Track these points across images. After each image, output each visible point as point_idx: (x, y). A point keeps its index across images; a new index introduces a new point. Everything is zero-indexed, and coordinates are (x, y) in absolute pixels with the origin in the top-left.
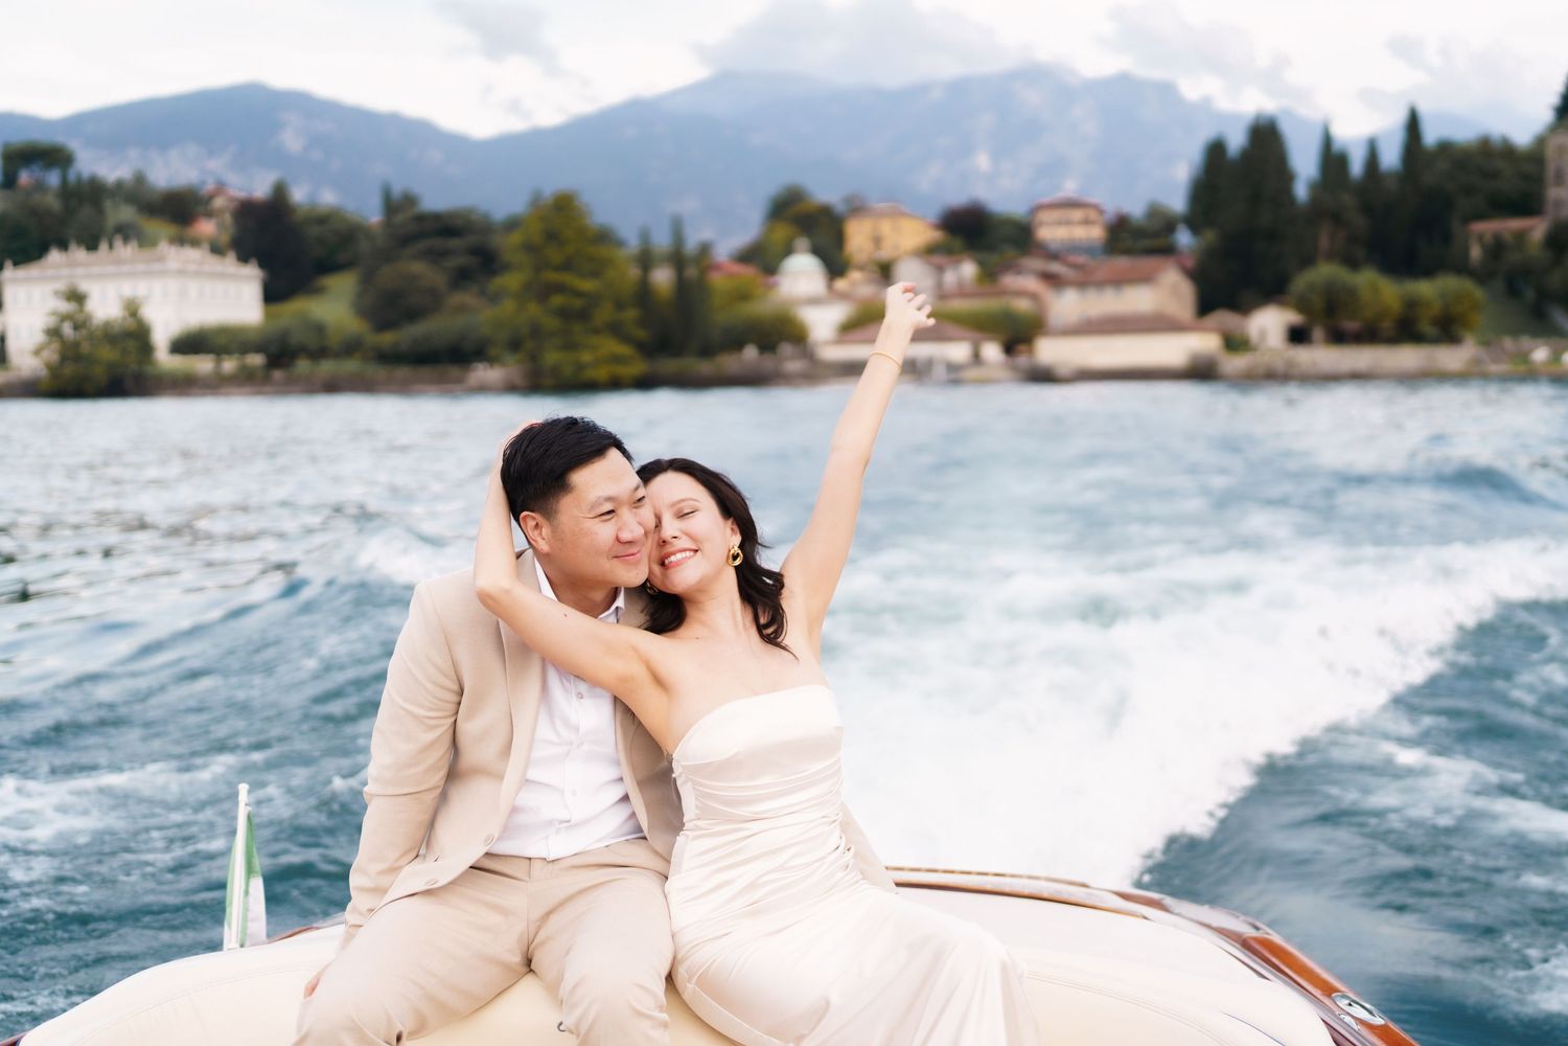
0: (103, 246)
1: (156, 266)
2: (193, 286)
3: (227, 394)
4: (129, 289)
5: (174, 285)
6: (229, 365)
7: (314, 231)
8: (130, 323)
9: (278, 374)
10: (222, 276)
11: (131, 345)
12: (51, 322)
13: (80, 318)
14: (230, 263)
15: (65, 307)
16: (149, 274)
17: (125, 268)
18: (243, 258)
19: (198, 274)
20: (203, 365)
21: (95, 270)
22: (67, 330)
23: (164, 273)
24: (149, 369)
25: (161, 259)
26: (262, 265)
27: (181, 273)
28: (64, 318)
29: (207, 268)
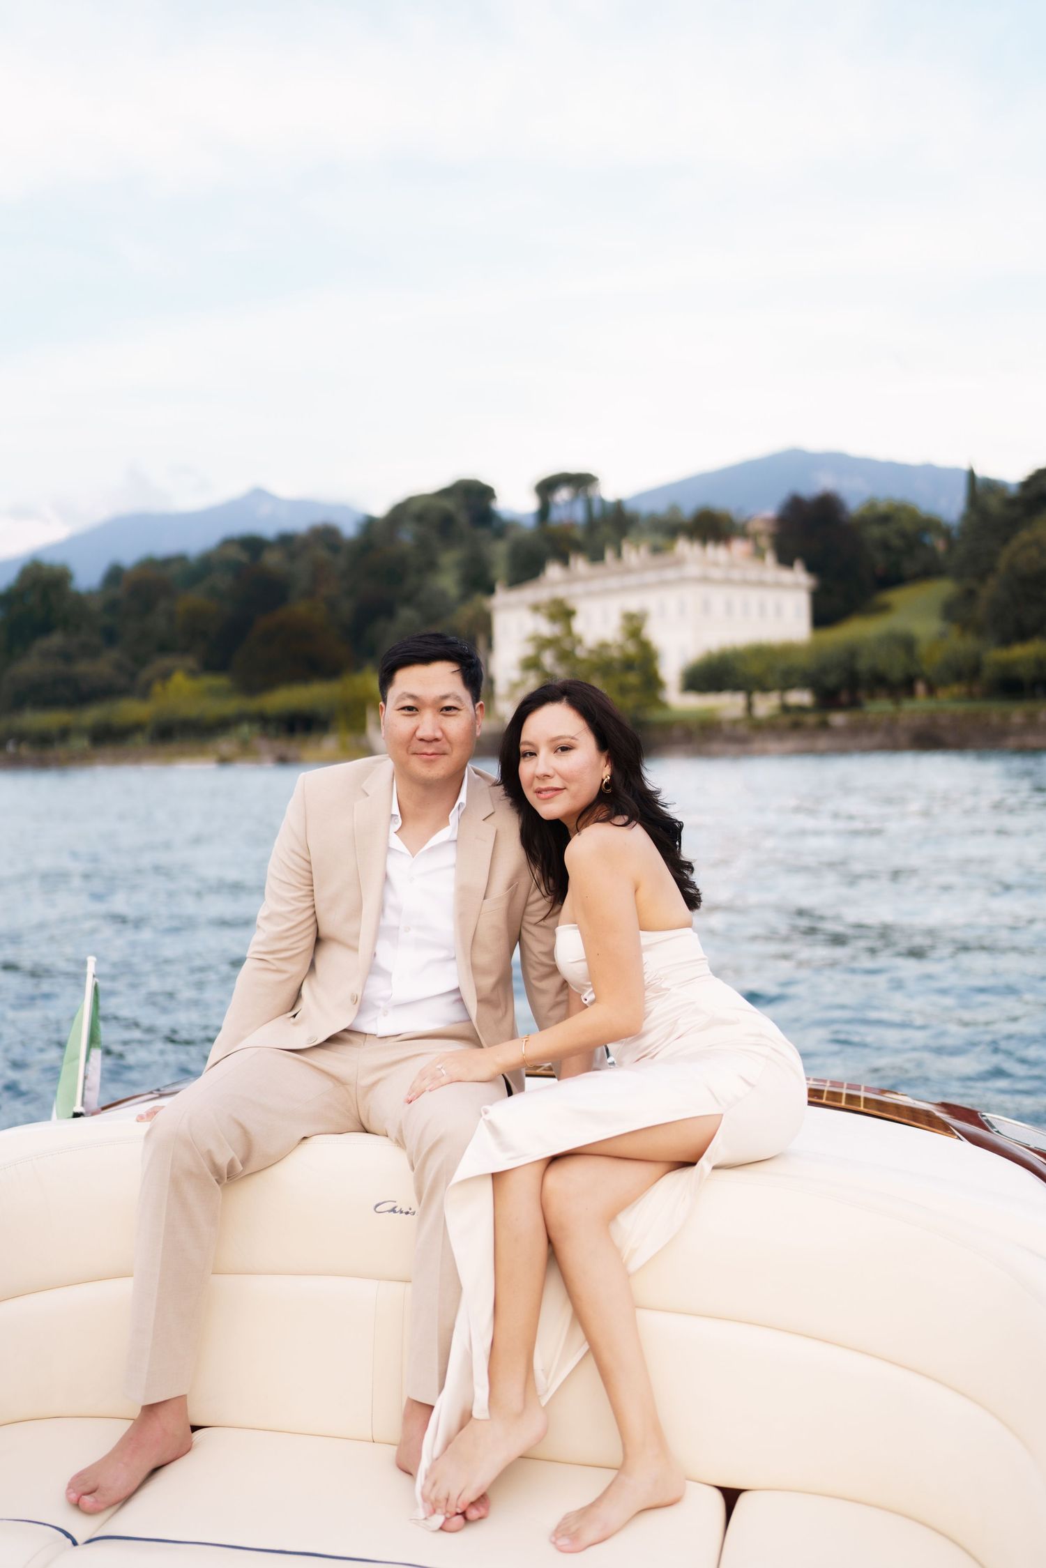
0: (609, 555)
1: (671, 574)
2: (718, 597)
3: (763, 753)
4: (633, 603)
5: (691, 595)
6: (766, 705)
7: (875, 532)
8: (631, 648)
9: (838, 719)
10: (761, 584)
11: (633, 679)
12: (529, 650)
13: (567, 645)
14: (770, 569)
15: (546, 628)
16: (664, 584)
17: (631, 580)
18: (785, 560)
19: (728, 582)
20: (728, 705)
21: (596, 585)
22: (548, 659)
23: (683, 581)
24: (656, 715)
25: (679, 563)
26: (811, 568)
27: (705, 580)
28: (543, 644)
29: (736, 574)
